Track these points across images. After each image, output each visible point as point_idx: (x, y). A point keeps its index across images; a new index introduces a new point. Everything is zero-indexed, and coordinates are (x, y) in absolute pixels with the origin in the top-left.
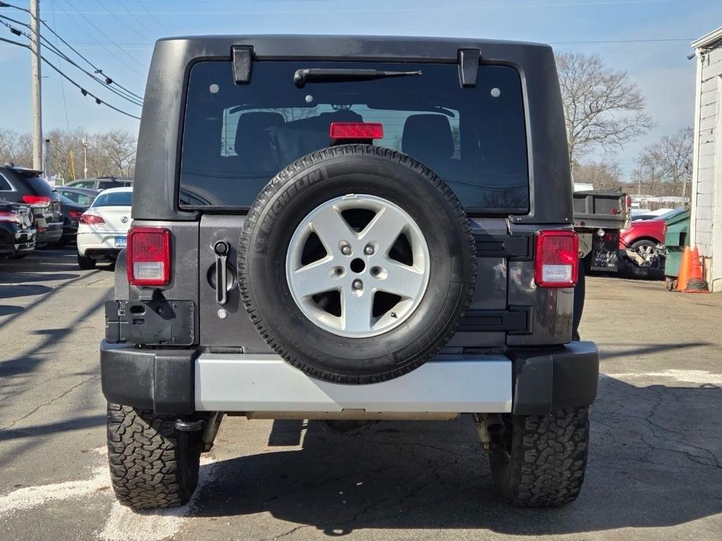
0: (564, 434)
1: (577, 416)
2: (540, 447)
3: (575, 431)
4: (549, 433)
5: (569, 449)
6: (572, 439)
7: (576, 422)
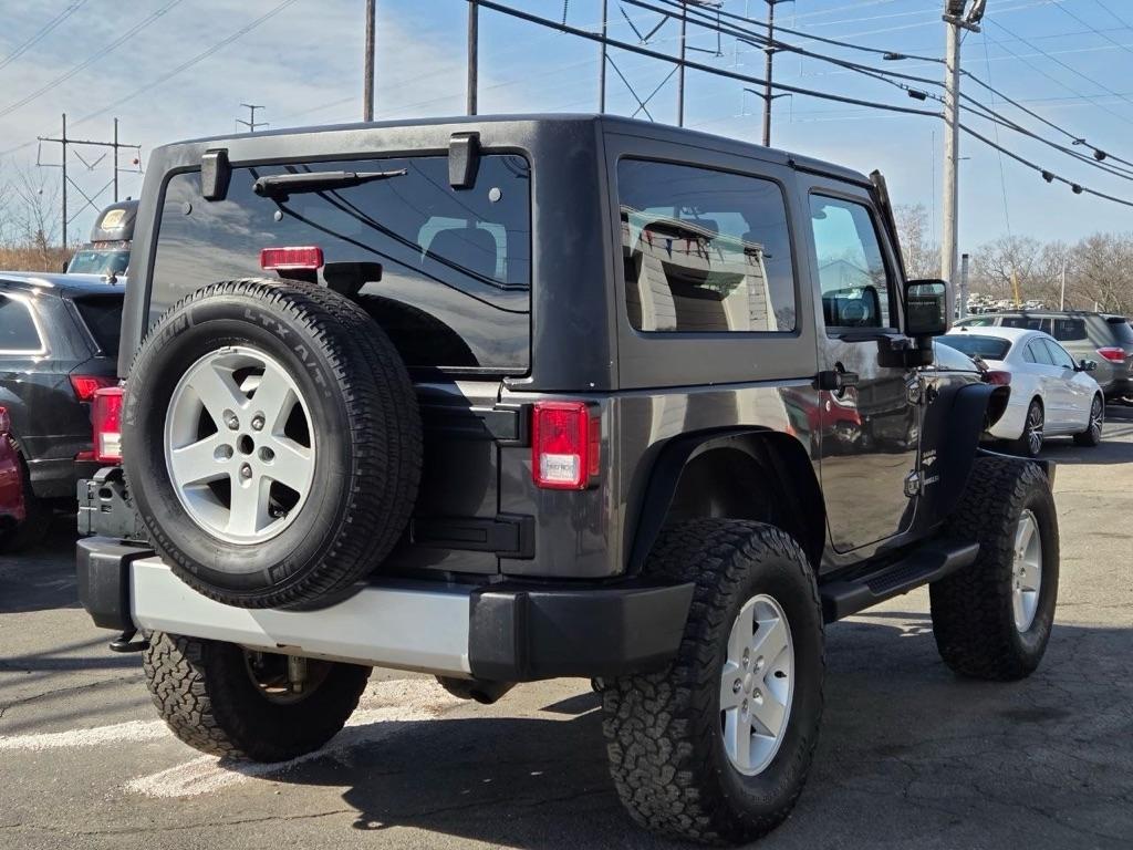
0: (655, 723)
1: (675, 699)
2: (625, 741)
3: (670, 722)
4: (633, 720)
5: (664, 749)
6: (666, 734)
7: (671, 708)
